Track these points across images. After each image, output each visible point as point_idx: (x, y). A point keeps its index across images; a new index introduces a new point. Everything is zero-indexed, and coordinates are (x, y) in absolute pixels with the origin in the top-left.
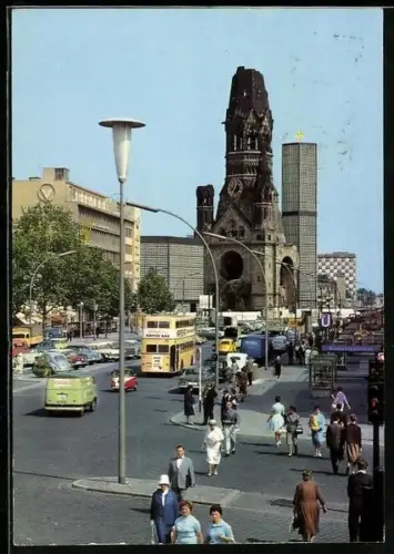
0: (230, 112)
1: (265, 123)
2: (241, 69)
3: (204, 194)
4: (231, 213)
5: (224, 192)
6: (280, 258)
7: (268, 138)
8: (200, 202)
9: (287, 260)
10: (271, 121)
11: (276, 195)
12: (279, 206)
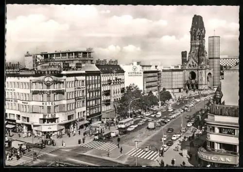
0: (192, 29)
1: (203, 32)
2: (195, 15)
3: (184, 54)
4: (192, 60)
5: (190, 53)
6: (207, 74)
7: (204, 36)
8: (183, 56)
9: (210, 74)
10: (205, 31)
11: (206, 53)
12: (207, 57)
